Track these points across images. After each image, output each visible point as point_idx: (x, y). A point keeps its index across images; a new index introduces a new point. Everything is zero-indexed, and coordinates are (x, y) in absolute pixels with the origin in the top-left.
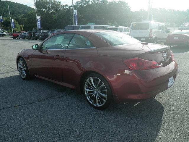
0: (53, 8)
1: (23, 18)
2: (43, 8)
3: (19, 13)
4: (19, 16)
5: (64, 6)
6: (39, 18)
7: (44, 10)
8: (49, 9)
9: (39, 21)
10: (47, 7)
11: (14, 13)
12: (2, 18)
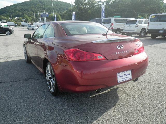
0: (89, 4)
1: (65, 13)
2: (81, 5)
3: (64, 10)
4: (63, 12)
5: (98, 2)
6: (74, 13)
7: (81, 6)
8: (86, 5)
9: (74, 15)
10: (84, 3)
11: (60, 10)
12: (48, 14)
